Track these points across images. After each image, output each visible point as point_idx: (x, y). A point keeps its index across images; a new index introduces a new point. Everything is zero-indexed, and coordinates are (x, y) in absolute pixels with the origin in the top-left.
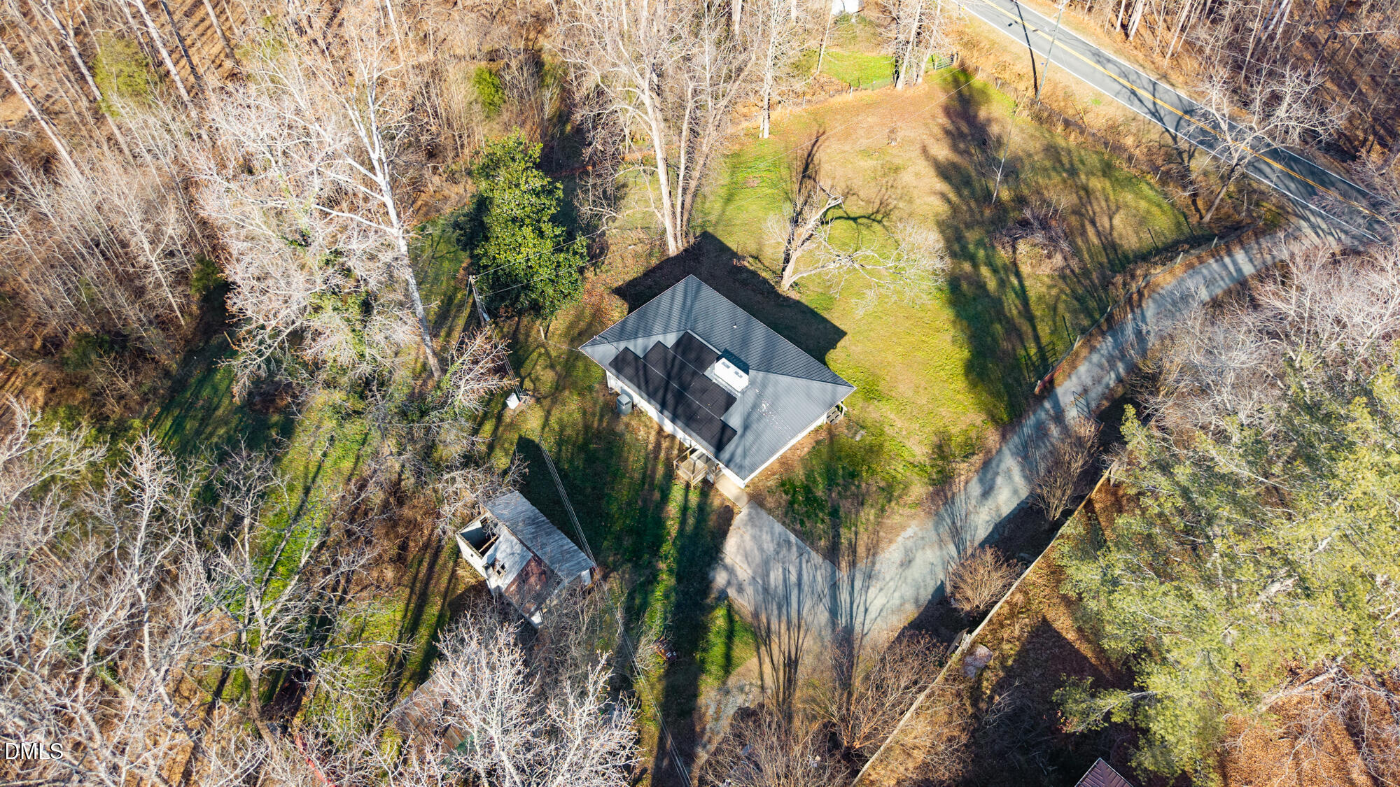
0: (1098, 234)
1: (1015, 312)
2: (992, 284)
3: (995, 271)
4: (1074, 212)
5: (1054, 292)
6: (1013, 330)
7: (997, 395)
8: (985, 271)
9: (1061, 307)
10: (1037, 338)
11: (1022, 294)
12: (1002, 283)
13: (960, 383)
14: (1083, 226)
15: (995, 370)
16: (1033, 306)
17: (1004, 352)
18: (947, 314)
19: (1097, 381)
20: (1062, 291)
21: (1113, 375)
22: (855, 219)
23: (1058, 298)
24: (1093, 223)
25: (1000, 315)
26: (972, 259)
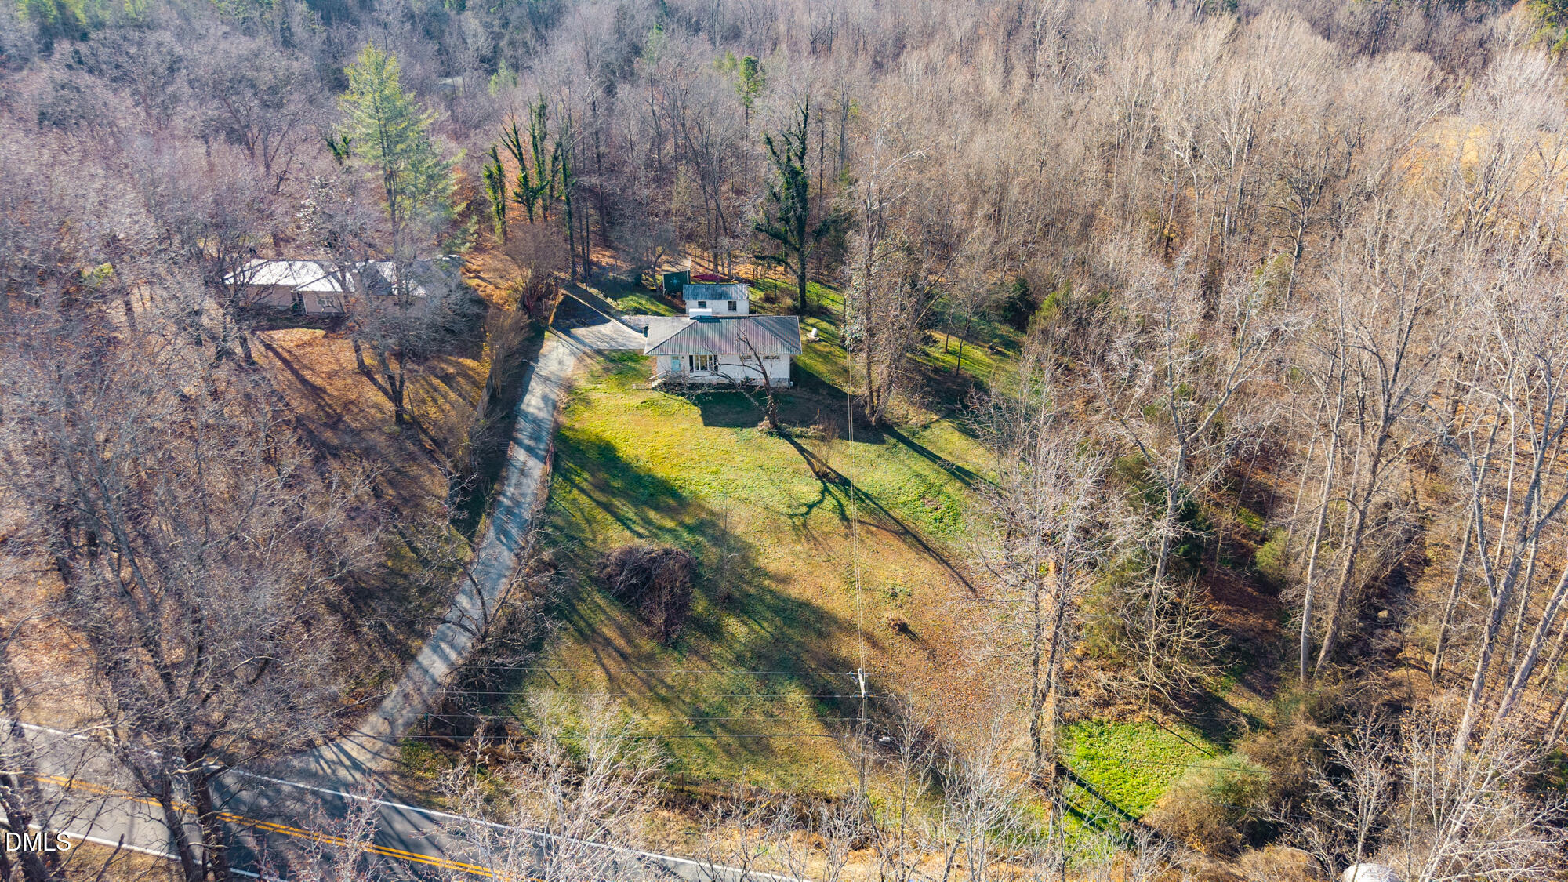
0: (608, 642)
1: (615, 502)
2: (652, 515)
3: (661, 528)
4: (650, 657)
5: (600, 538)
6: (605, 488)
7: (579, 442)
8: (670, 524)
9: (584, 525)
10: (582, 490)
11: (622, 521)
12: (648, 522)
13: (606, 436)
14: (630, 642)
15: (593, 455)
16: (609, 516)
17: (599, 470)
18: (660, 473)
19: (518, 485)
20: (594, 541)
21: (509, 494)
22: (810, 507)
23: (595, 534)
24: (623, 655)
25: (622, 494)
26: (691, 529)
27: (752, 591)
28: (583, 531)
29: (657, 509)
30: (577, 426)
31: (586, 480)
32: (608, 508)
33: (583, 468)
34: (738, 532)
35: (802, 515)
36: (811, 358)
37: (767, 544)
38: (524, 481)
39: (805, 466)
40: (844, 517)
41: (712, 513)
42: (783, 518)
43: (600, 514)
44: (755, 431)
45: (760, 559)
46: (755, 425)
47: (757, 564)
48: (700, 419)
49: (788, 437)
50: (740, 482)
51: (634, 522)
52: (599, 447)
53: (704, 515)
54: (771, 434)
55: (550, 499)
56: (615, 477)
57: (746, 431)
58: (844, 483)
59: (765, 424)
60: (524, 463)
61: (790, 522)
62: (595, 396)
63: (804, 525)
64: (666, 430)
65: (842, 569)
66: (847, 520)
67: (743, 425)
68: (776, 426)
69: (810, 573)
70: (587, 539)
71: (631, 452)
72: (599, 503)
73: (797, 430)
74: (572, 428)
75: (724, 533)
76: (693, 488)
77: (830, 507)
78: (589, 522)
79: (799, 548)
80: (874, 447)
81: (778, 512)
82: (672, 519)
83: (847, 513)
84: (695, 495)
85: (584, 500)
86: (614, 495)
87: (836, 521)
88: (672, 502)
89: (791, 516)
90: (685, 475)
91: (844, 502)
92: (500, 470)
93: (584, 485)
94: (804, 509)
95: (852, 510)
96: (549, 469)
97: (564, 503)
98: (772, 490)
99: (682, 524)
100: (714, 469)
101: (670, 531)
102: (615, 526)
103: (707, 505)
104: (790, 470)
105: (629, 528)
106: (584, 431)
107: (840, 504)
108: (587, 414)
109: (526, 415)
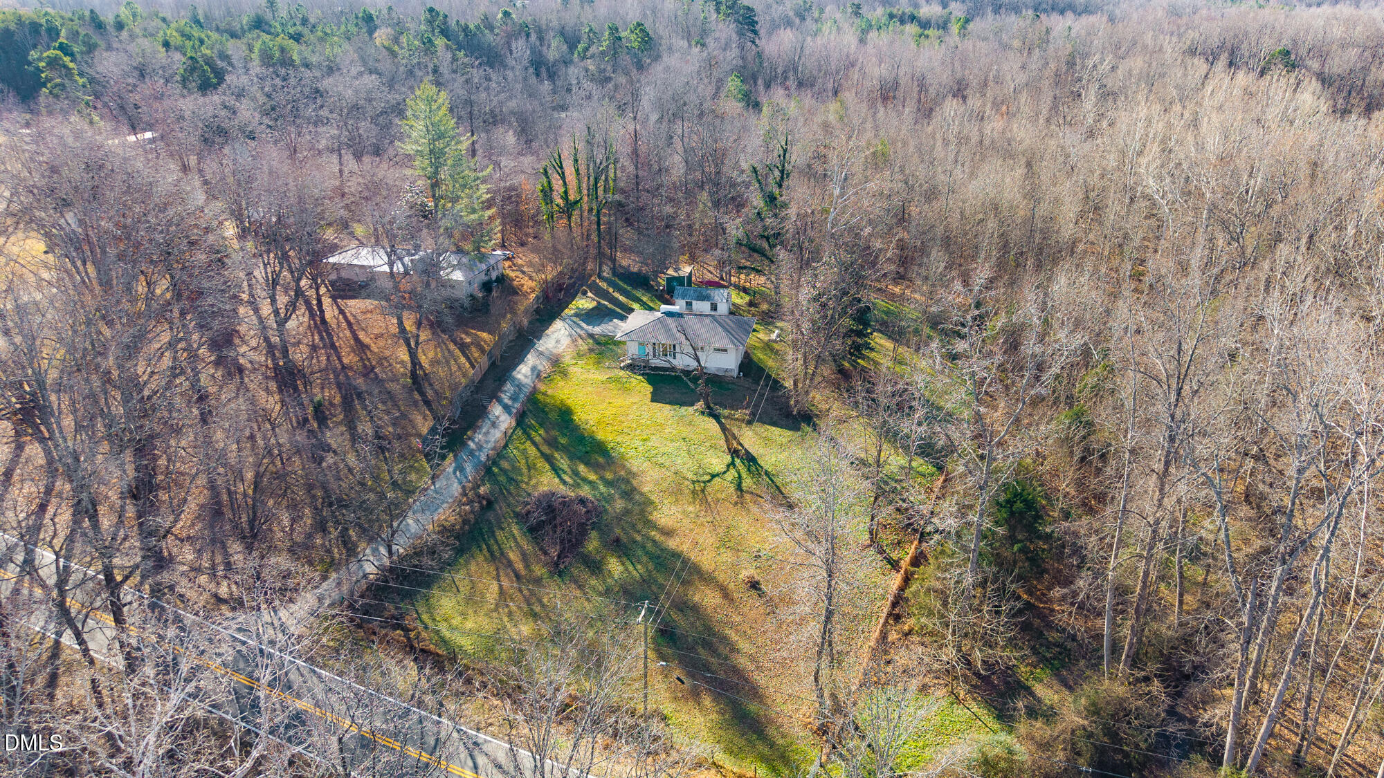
0: (510, 564)
1: (556, 455)
2: (582, 468)
3: (585, 480)
4: (538, 581)
5: (533, 482)
6: (552, 443)
7: (546, 405)
8: (592, 477)
9: (525, 470)
10: (534, 444)
11: (556, 470)
12: (576, 473)
13: (569, 402)
14: (527, 566)
15: (553, 416)
16: (547, 466)
17: (554, 429)
18: (600, 436)
19: (487, 433)
20: (527, 483)
21: (476, 440)
22: (713, 476)
23: (530, 478)
24: (518, 577)
25: (565, 449)
26: (608, 483)
27: (639, 538)
28: (521, 475)
29: (587, 464)
30: (550, 392)
31: (540, 435)
32: (549, 459)
33: (541, 425)
34: (645, 490)
35: (704, 482)
36: (766, 354)
37: (665, 502)
38: (492, 431)
39: (723, 442)
40: (739, 488)
41: (630, 472)
42: (687, 483)
43: (541, 464)
44: (691, 409)
45: (655, 513)
46: (692, 405)
47: (650, 517)
48: (650, 396)
49: (717, 417)
50: (661, 450)
51: (565, 473)
52: (560, 410)
53: (622, 473)
54: (703, 413)
55: (506, 446)
56: (564, 435)
57: (683, 409)
58: (751, 459)
59: (700, 405)
60: (498, 418)
61: (691, 487)
62: (572, 370)
63: (703, 491)
64: (619, 401)
65: (720, 530)
66: (741, 491)
67: (682, 404)
68: (709, 407)
69: (692, 530)
70: (523, 481)
71: (583, 417)
72: (543, 454)
73: (726, 412)
74: (545, 394)
75: (634, 489)
76: (623, 450)
77: (730, 479)
78: (529, 468)
79: (691, 508)
80: (790, 433)
81: (684, 478)
82: (596, 473)
83: (744, 485)
84: (622, 456)
85: (532, 451)
86: (557, 449)
87: (732, 490)
88: (601, 460)
89: (694, 482)
90: (619, 439)
91: (744, 475)
92: (477, 421)
93: (537, 439)
94: (707, 478)
95: (748, 482)
96: (514, 424)
97: (515, 452)
98: (687, 459)
99: (602, 478)
100: (645, 437)
101: (590, 482)
102: (549, 473)
103: (628, 465)
104: (708, 444)
105: (559, 476)
106: (552, 397)
107: (740, 477)
108: (561, 383)
109: (514, 379)
